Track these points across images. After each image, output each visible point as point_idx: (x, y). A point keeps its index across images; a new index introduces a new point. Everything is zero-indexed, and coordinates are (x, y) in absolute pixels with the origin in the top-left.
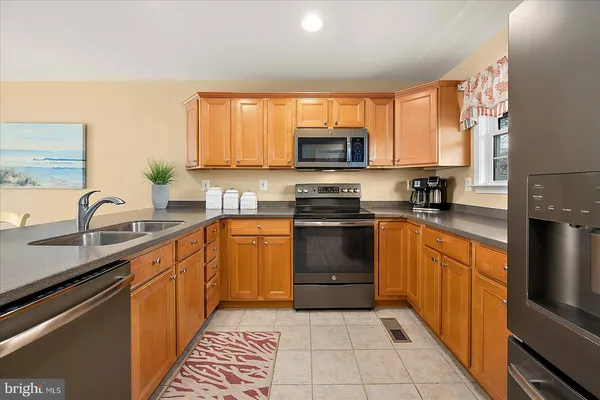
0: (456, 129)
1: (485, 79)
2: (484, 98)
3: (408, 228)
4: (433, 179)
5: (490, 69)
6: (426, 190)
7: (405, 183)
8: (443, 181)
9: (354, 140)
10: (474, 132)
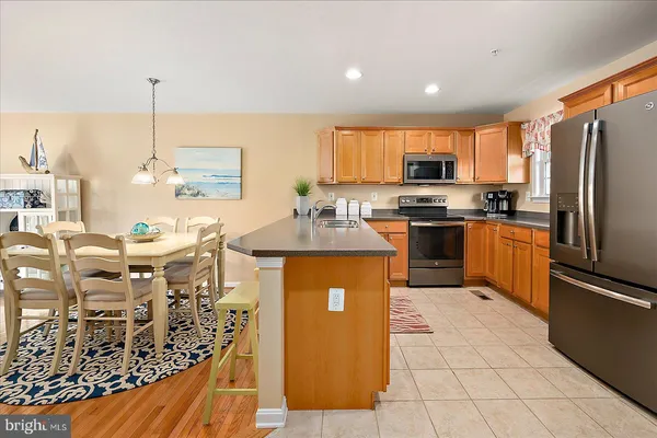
0: (519, 157)
1: (540, 125)
2: (540, 138)
3: (487, 227)
4: (503, 192)
5: (543, 119)
6: (496, 199)
7: (479, 195)
8: (509, 193)
9: (447, 163)
10: (532, 159)
